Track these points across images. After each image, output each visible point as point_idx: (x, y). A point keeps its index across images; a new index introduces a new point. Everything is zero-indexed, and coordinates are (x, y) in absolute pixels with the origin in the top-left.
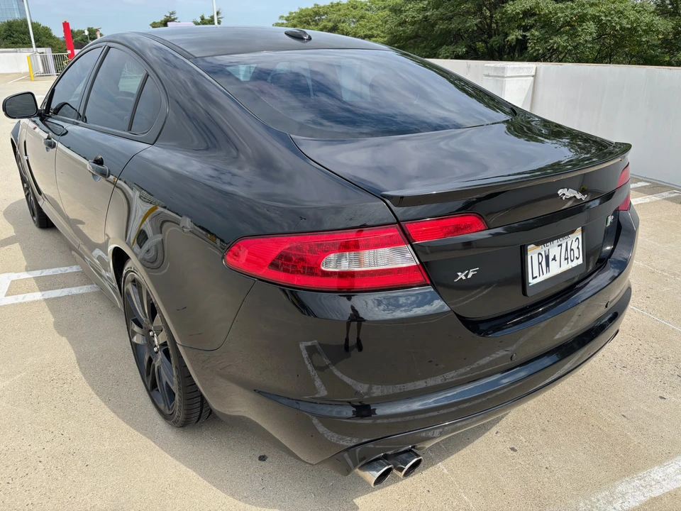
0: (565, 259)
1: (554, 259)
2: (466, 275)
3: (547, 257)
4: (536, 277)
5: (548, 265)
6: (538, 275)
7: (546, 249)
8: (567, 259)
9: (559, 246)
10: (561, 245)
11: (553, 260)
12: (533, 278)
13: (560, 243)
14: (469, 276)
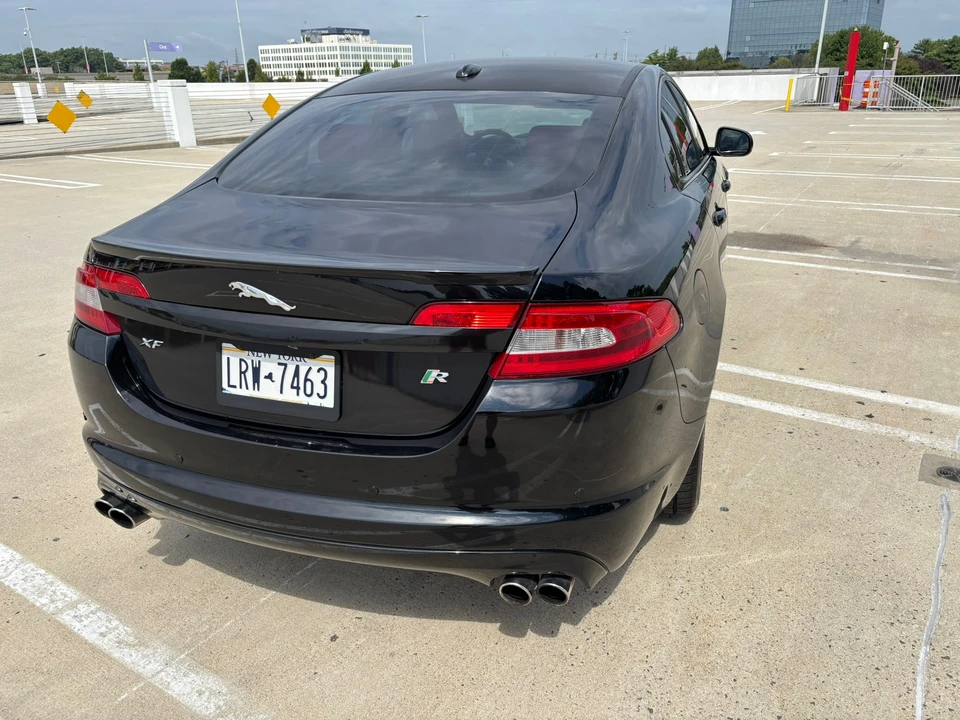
0: (292, 387)
1: (269, 377)
2: (151, 343)
3: (256, 371)
4: (235, 387)
5: (256, 379)
6: (238, 386)
7: (256, 359)
8: (298, 388)
9: (279, 364)
10: (285, 365)
11: (266, 377)
12: (229, 386)
13: (283, 361)
14: (154, 347)
